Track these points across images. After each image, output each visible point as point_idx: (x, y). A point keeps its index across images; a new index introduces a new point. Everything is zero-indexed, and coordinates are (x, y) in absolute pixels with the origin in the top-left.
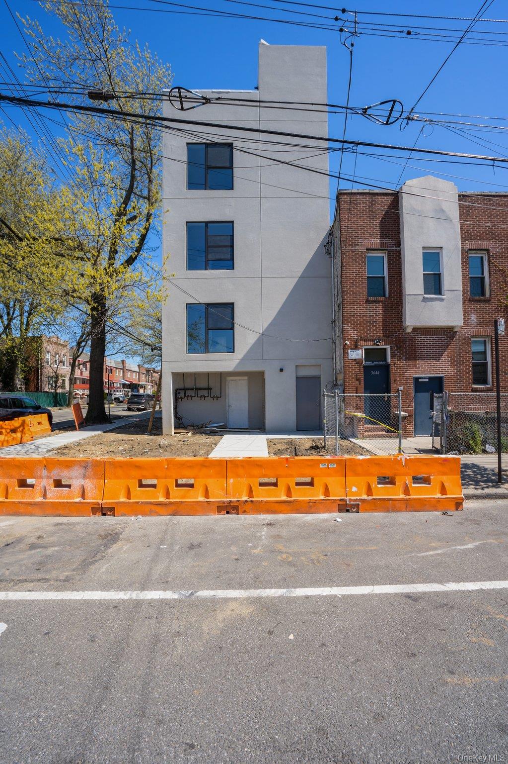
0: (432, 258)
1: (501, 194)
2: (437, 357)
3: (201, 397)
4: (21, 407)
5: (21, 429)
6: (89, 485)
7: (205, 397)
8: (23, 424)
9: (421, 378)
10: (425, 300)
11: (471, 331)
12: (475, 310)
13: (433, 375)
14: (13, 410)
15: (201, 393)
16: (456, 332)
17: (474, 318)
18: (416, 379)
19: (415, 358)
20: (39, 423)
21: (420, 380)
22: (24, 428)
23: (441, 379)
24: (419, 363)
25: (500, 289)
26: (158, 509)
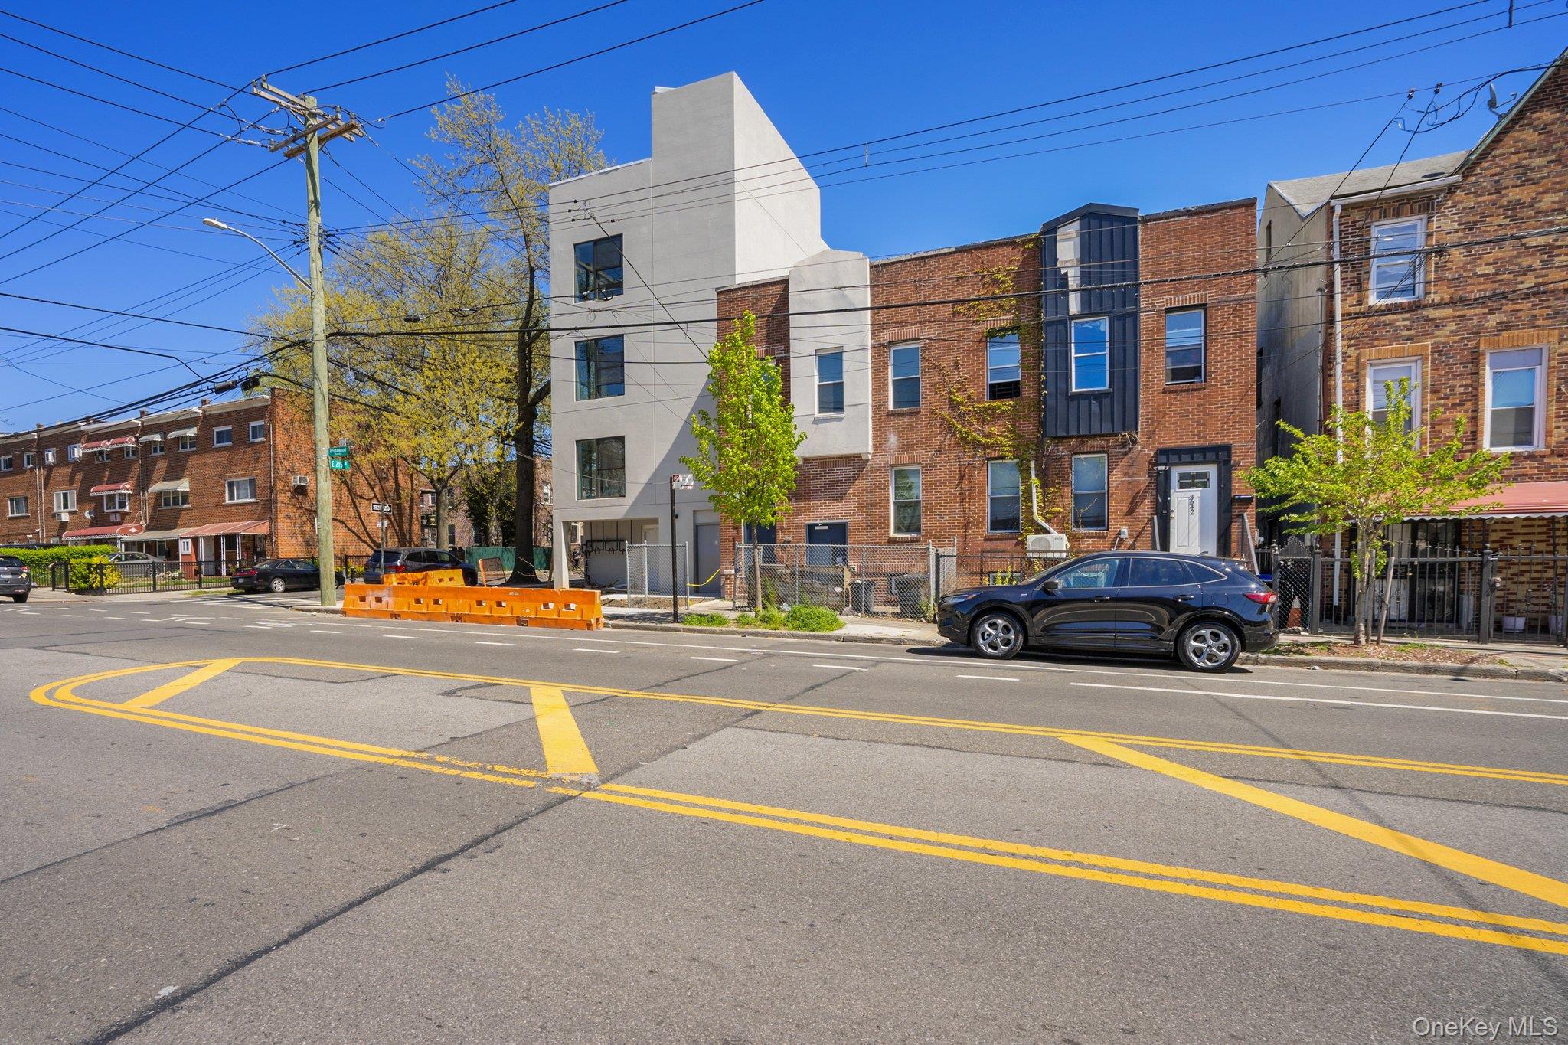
0: (831, 362)
1: (942, 251)
2: (839, 496)
3: (609, 550)
4: (436, 561)
5: (423, 581)
6: (390, 600)
7: (613, 550)
8: (425, 577)
9: (817, 525)
10: (817, 421)
11: (887, 460)
12: (896, 428)
13: (833, 521)
14: (427, 564)
15: (609, 546)
16: (867, 461)
17: (893, 439)
18: (811, 527)
19: (809, 499)
20: (451, 579)
21: (816, 528)
22: (426, 581)
23: (844, 525)
24: (815, 504)
25: (936, 394)
26: (421, 616)
